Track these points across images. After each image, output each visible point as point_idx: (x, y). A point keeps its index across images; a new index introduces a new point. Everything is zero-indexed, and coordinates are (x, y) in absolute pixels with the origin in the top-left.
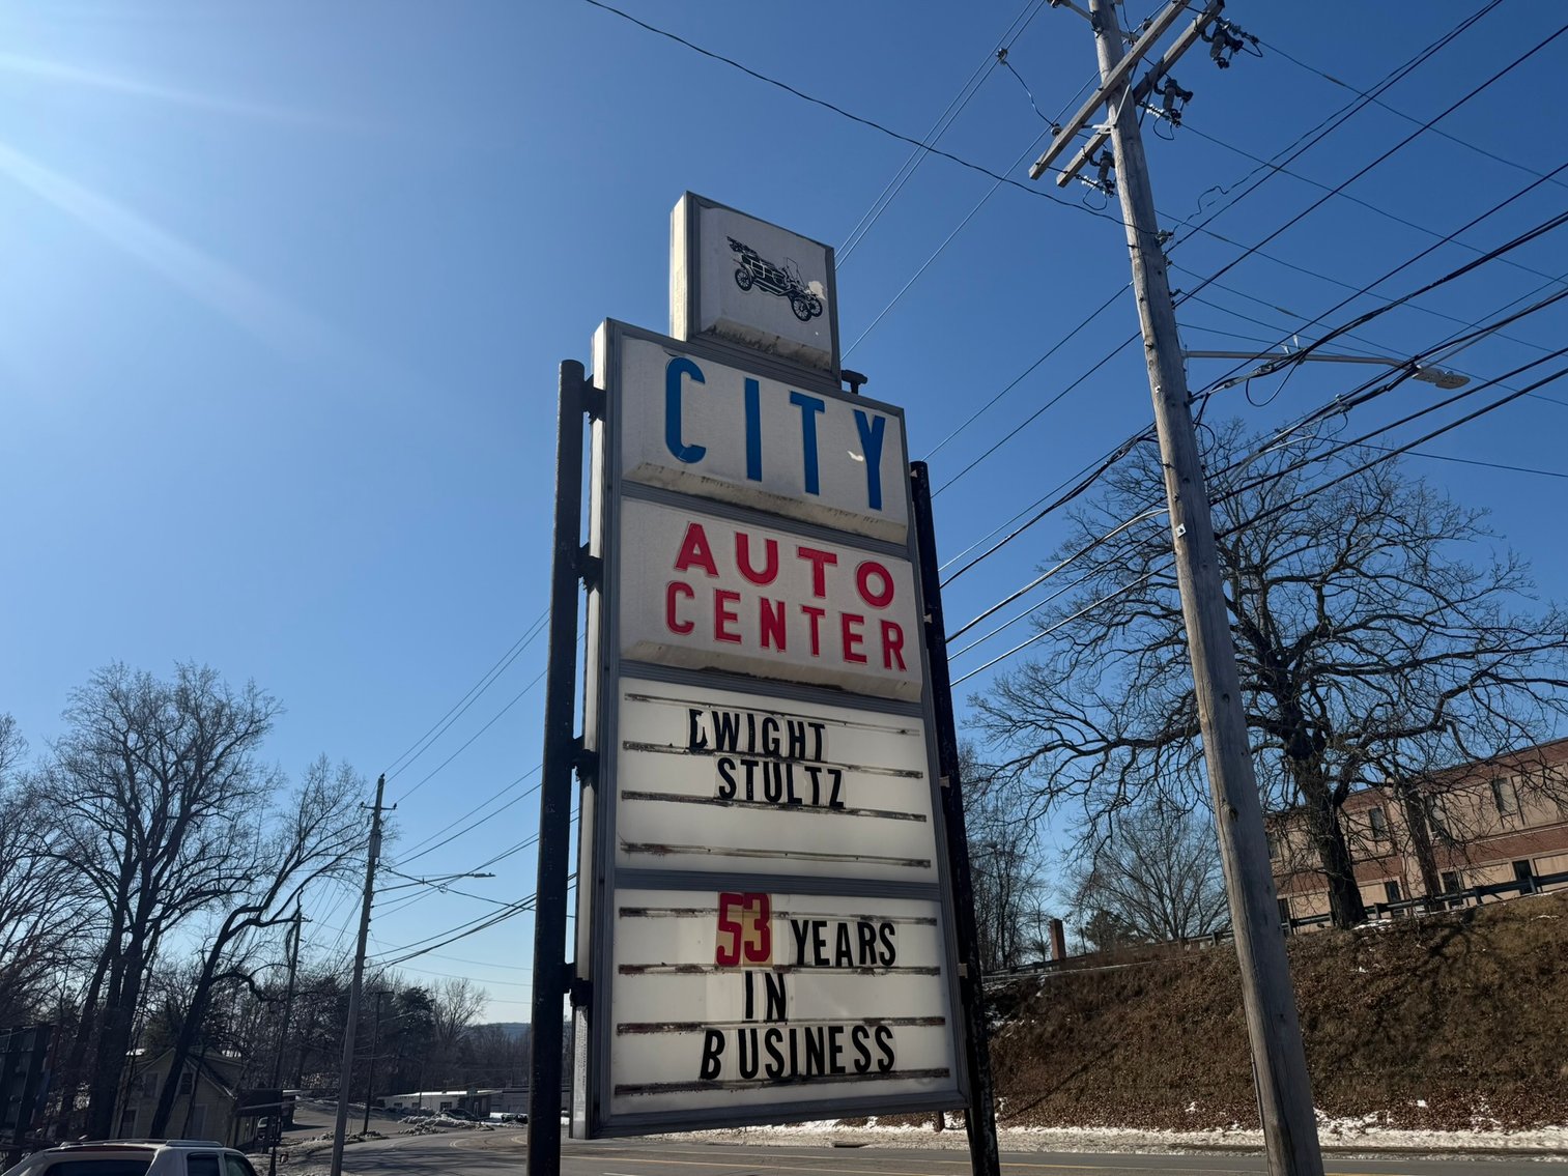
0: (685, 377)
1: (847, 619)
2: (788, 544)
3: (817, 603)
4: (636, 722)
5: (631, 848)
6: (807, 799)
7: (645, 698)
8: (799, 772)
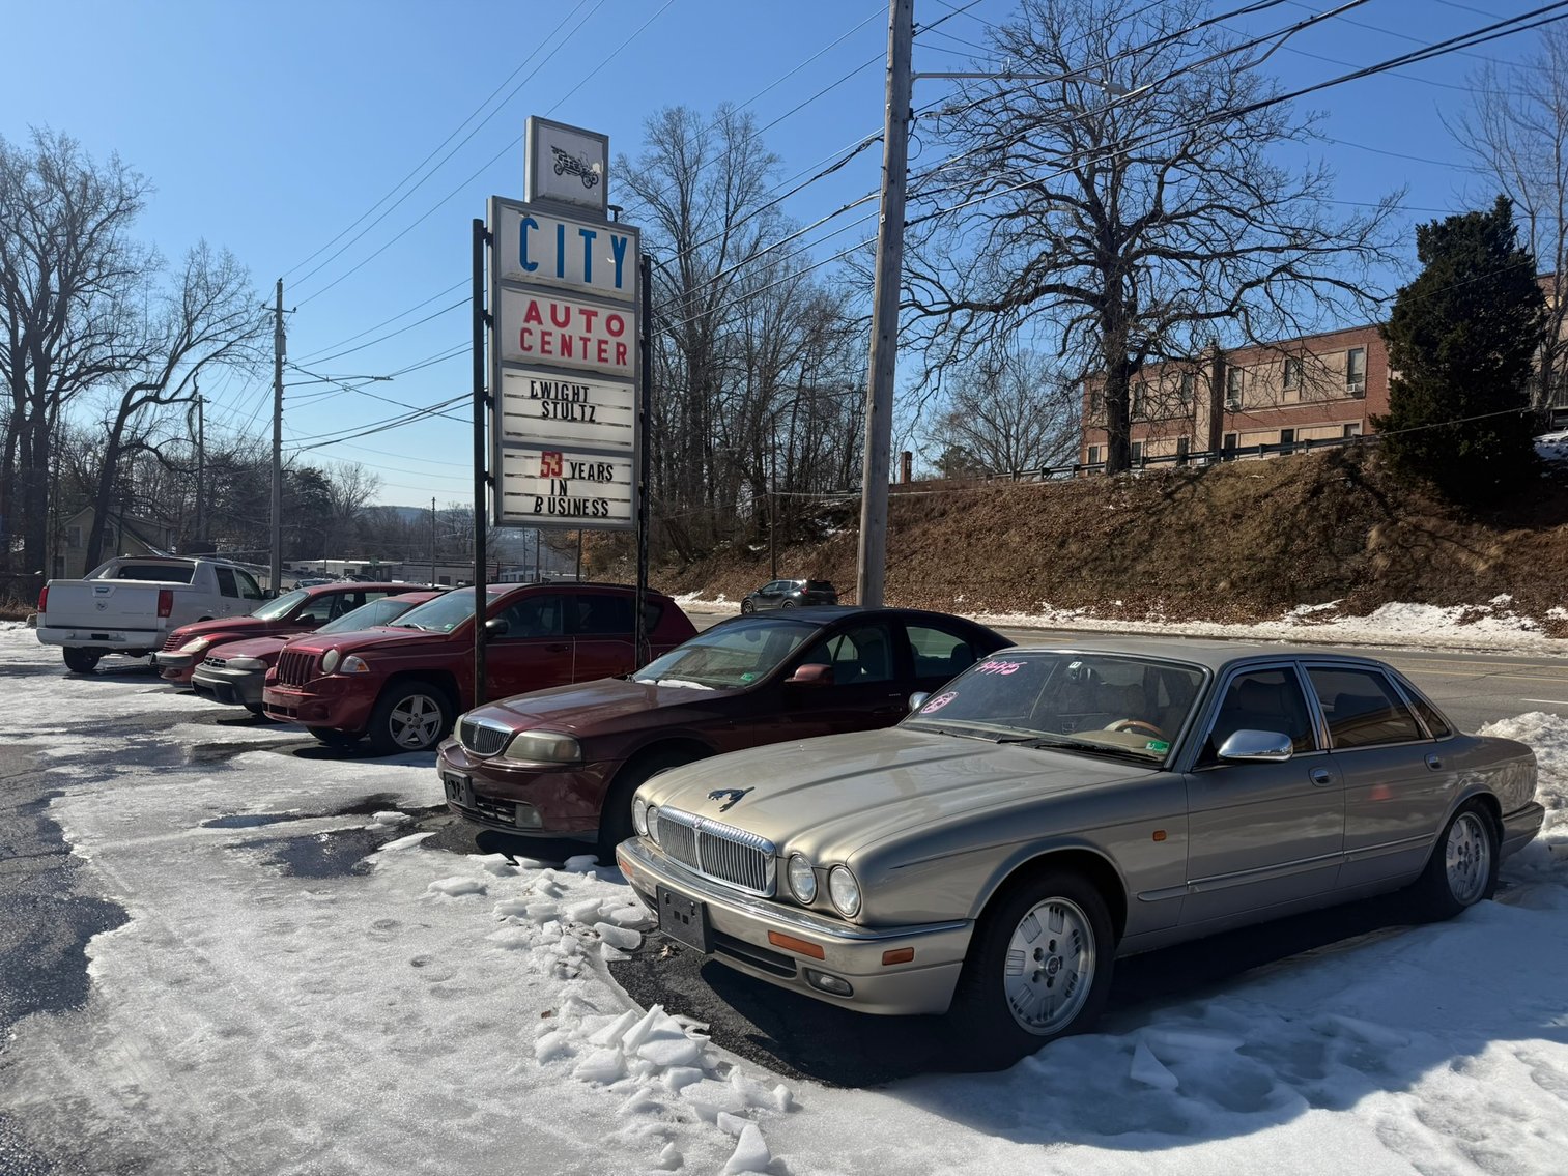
0: (529, 227)
1: (601, 342)
2: (575, 308)
3: (587, 335)
4: (509, 386)
5: (508, 434)
6: (579, 418)
7: (512, 376)
8: (576, 406)
